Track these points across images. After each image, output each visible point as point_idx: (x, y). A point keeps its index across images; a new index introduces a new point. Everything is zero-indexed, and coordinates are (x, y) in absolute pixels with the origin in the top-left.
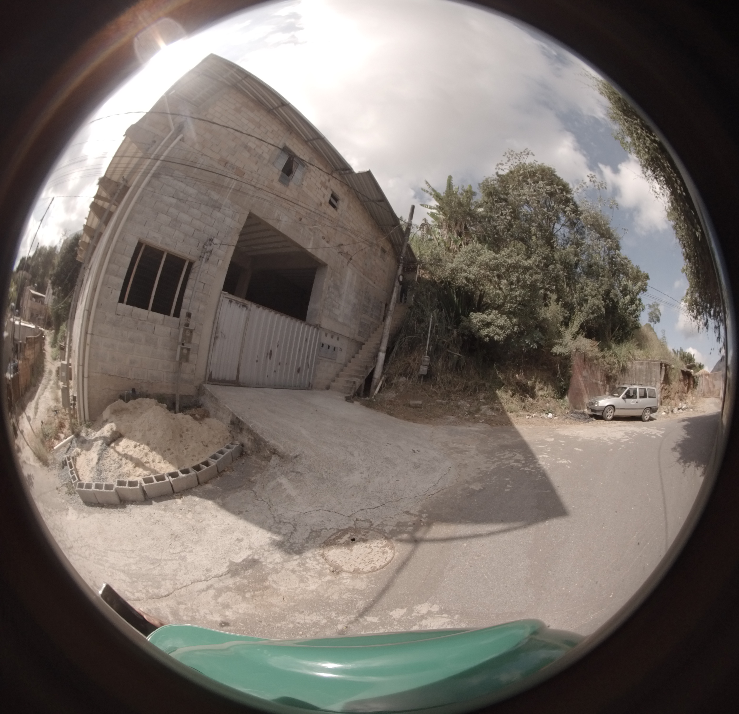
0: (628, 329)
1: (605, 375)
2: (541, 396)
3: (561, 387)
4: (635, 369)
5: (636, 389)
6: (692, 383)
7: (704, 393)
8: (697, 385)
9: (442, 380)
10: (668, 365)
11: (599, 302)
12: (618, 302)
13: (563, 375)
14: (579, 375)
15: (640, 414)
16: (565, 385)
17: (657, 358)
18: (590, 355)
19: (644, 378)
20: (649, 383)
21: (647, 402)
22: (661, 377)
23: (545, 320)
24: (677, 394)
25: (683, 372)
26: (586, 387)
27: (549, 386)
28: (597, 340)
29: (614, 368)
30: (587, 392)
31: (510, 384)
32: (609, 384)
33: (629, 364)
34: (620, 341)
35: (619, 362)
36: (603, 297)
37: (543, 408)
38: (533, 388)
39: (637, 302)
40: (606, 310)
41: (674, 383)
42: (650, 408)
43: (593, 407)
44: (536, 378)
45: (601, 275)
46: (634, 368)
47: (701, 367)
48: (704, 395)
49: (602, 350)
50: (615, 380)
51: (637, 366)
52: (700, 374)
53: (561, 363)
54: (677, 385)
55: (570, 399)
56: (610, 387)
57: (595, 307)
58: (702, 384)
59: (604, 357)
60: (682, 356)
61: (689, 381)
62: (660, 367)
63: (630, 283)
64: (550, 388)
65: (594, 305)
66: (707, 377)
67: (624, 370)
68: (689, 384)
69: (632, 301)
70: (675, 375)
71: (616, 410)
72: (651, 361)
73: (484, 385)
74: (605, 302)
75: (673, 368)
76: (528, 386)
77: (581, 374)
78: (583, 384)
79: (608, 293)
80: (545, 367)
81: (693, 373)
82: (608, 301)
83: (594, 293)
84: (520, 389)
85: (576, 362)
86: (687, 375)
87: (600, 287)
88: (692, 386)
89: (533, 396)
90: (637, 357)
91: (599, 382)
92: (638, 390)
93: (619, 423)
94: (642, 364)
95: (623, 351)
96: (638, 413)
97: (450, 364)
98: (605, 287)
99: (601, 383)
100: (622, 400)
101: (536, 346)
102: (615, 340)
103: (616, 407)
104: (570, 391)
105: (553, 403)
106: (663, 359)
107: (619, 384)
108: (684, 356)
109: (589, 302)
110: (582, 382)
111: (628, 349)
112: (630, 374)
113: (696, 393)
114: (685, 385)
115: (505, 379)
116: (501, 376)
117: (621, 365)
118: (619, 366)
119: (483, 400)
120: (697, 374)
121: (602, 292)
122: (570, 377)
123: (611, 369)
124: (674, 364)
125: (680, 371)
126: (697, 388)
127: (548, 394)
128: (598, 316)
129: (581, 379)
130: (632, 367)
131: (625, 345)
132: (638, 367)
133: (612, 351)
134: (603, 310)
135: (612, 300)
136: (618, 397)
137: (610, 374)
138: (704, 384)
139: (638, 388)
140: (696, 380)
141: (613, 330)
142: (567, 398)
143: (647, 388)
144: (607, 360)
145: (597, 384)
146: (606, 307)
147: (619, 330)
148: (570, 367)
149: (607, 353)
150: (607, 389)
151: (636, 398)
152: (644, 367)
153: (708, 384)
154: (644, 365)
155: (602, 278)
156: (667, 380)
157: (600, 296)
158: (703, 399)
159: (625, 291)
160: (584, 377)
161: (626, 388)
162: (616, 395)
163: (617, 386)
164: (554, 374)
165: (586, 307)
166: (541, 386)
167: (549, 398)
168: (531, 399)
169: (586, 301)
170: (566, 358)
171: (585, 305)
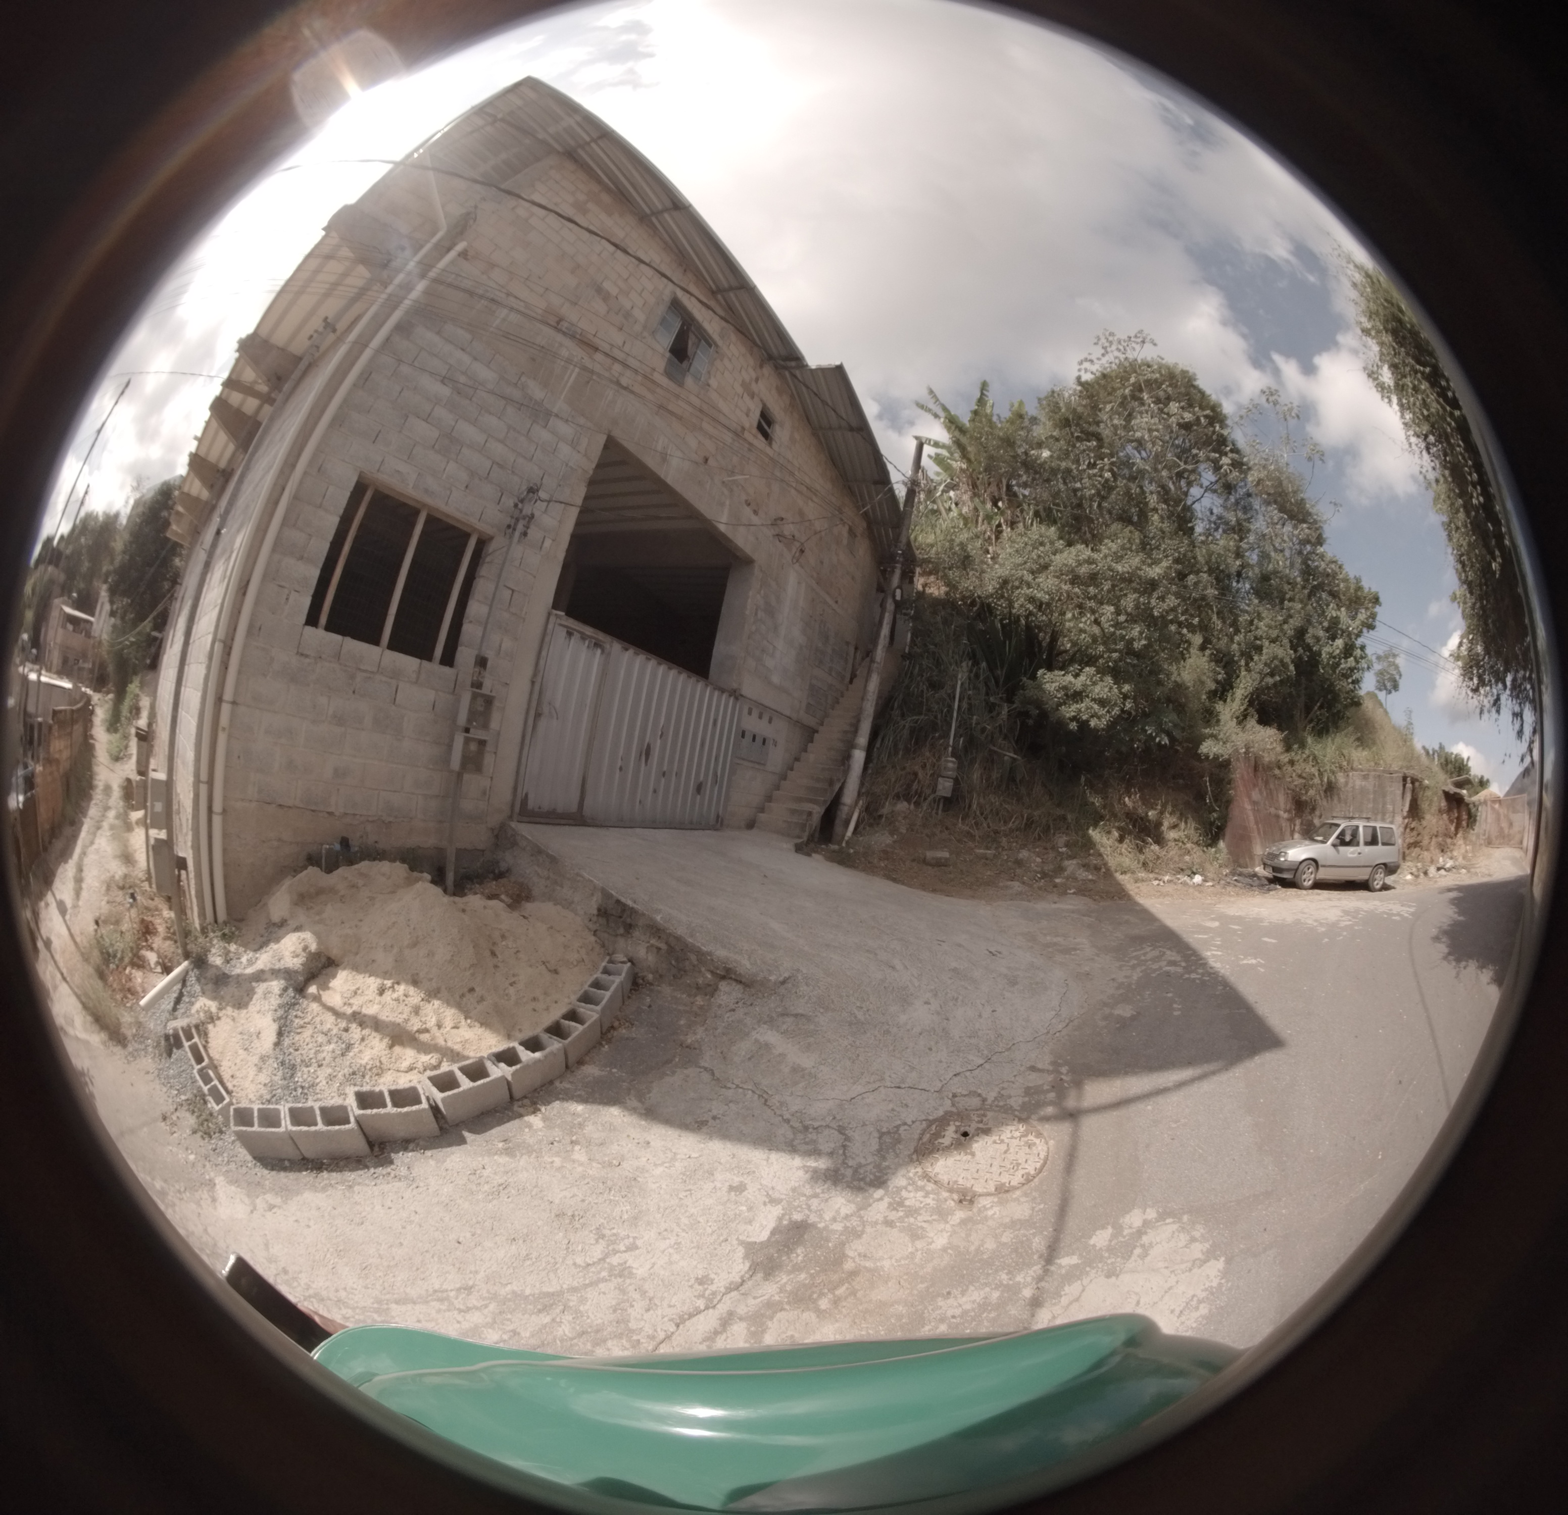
0: (1339, 707)
1: (1294, 798)
2: (1175, 840)
3: (1212, 824)
4: (1353, 787)
5: (1357, 827)
6: (1465, 817)
7: (1489, 838)
8: (1475, 821)
9: (980, 806)
10: (1417, 780)
11: (1284, 652)
12: (1320, 654)
13: (1216, 799)
14: (1246, 800)
15: (1366, 877)
16: (1218, 819)
17: (1395, 767)
18: (1267, 758)
19: (1371, 805)
20: (1379, 817)
21: (1380, 853)
22: (1403, 805)
23: (1179, 687)
24: (1434, 840)
25: (1448, 796)
26: (1257, 823)
27: (1190, 820)
28: (1280, 729)
29: (1312, 786)
30: (1259, 833)
31: (1114, 815)
32: (1301, 817)
33: (1341, 778)
34: (1322, 731)
35: (1321, 774)
36: (1291, 642)
37: (1180, 865)
38: (1159, 824)
39: (1358, 652)
40: (1296, 667)
41: (1428, 817)
42: (1385, 864)
43: (1275, 863)
44: (1164, 806)
45: (1288, 596)
46: (1350, 785)
47: (1483, 784)
48: (1489, 843)
49: (1288, 749)
50: (1313, 809)
51: (1356, 781)
52: (1482, 799)
53: (1211, 775)
54: (1434, 821)
55: (1228, 847)
56: (1302, 824)
57: (1276, 662)
58: (1486, 819)
59: (1292, 763)
60: (1443, 760)
61: (1459, 812)
62: (1401, 784)
63: (1343, 614)
64: (1192, 824)
65: (1275, 658)
66: (1497, 806)
67: (1330, 789)
68: (1459, 819)
69: (1348, 650)
70: (1431, 801)
71: (1321, 869)
72: (1384, 771)
73: (1064, 818)
74: (1296, 651)
75: (1428, 787)
76: (1149, 821)
77: (1249, 797)
78: (1252, 818)
79: (1301, 633)
80: (1181, 781)
81: (1467, 799)
82: (1300, 650)
83: (1274, 633)
84: (1134, 826)
85: (1240, 773)
86: (1454, 802)
87: (1285, 622)
88: (1464, 823)
89: (1159, 840)
90: (1356, 765)
91: (1281, 813)
92: (1361, 829)
93: (1325, 894)
94: (1365, 777)
95: (1328, 750)
96: (1360, 875)
97: (995, 775)
98: (1296, 622)
99: (1286, 815)
100: (1332, 849)
101: (1166, 741)
102: (1313, 728)
103: (1320, 863)
104: (1228, 831)
105: (1196, 855)
106: (1408, 768)
107: (1320, 817)
108: (1446, 760)
109: (1265, 651)
110: (1250, 813)
111: (1339, 748)
112: (1342, 796)
113: (1474, 838)
114: (1451, 821)
115: (1104, 807)
116: (1097, 801)
117: (1325, 780)
118: (1321, 780)
119: (1064, 849)
120: (1475, 798)
121: (1290, 633)
122: (1229, 802)
123: (1306, 787)
124: (1429, 778)
125: (1440, 793)
126: (1476, 828)
127: (1188, 837)
128: (1281, 681)
129: (1248, 806)
130: (1347, 783)
131: (1333, 740)
132: (1359, 783)
133: (1307, 752)
134: (1292, 667)
135: (1308, 648)
136: (1323, 842)
137: (1304, 798)
138: (1489, 820)
139: (1361, 824)
140: (1473, 810)
141: (1308, 709)
142: (1222, 844)
143: (1378, 825)
144: (1298, 768)
145: (1277, 817)
146: (1298, 662)
147: (1321, 707)
148: (1229, 783)
149: (1297, 756)
150: (1297, 828)
151: (1358, 844)
152: (1370, 785)
153: (1498, 819)
154: (1371, 779)
155: (1291, 604)
156: (1415, 811)
157: (1286, 641)
158: (1486, 850)
159: (1333, 630)
160: (1254, 803)
161: (1338, 825)
162: (1320, 838)
163: (1317, 822)
164: (1200, 796)
165: (1259, 662)
166: (1174, 820)
167: (1189, 846)
168: (1155, 847)
169: (1259, 649)
170: (1223, 766)
171: (1256, 658)
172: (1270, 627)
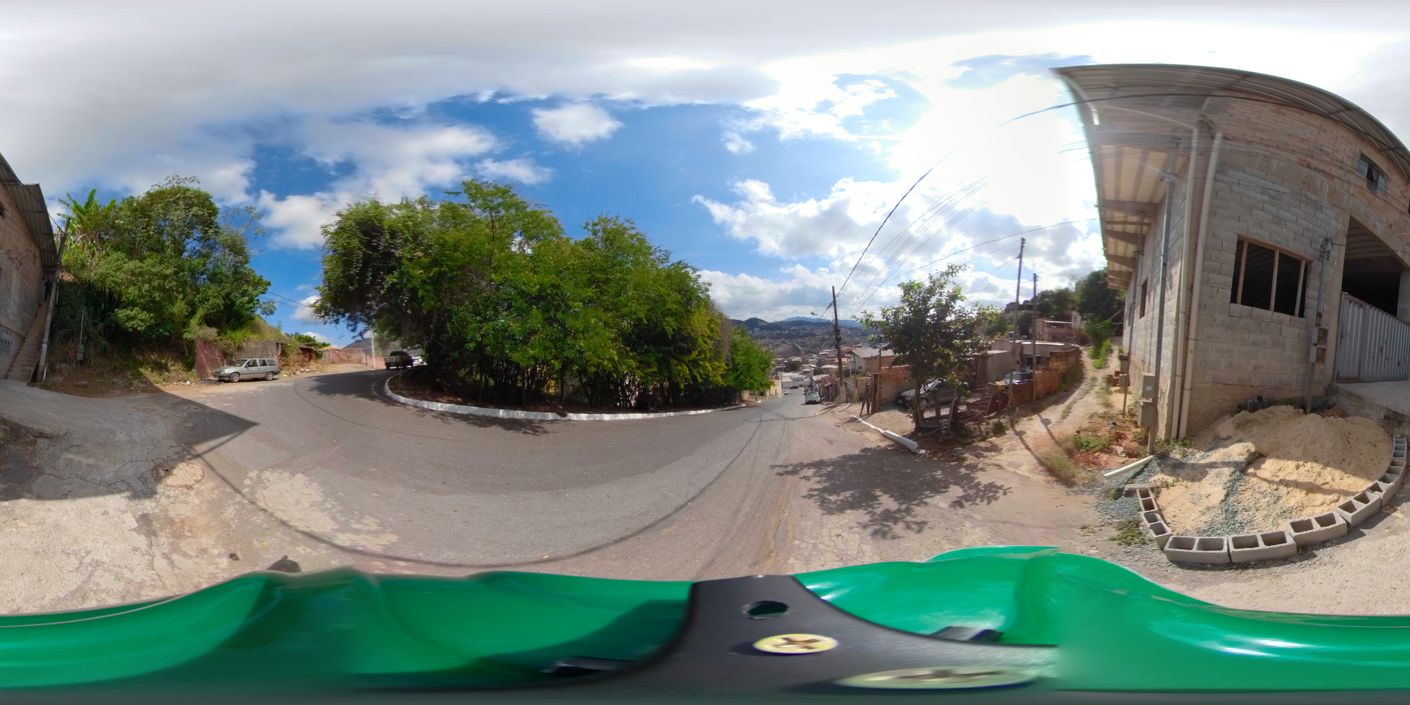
0: (245, 320)
1: (223, 352)
2: (174, 370)
3: (188, 363)
4: (251, 347)
5: (256, 360)
9: (94, 364)
10: (284, 344)
11: (220, 301)
12: (237, 302)
13: (190, 354)
14: (202, 354)
15: (264, 377)
16: (191, 361)
17: (272, 340)
18: (211, 339)
19: (260, 353)
20: (266, 357)
23: (172, 314)
25: (302, 348)
26: (208, 362)
27: (179, 362)
28: (216, 328)
29: (231, 348)
31: (148, 363)
32: (226, 359)
33: (244, 344)
34: (235, 328)
35: (235, 343)
36: (223, 298)
37: (178, 378)
38: (167, 364)
39: (255, 302)
40: (224, 306)
42: (272, 372)
43: (219, 375)
44: (168, 358)
46: (249, 346)
49: (220, 335)
50: (233, 356)
53: (187, 346)
55: (197, 371)
56: (227, 361)
57: (215, 305)
59: (221, 340)
61: (310, 354)
62: (276, 345)
63: (250, 288)
64: (180, 364)
65: (215, 303)
66: (336, 352)
67: (240, 348)
69: (250, 301)
70: (292, 351)
71: (240, 375)
72: (266, 342)
74: (225, 301)
75: (290, 346)
76: (163, 363)
79: (228, 295)
80: (175, 348)
81: (315, 350)
82: (227, 301)
83: (215, 294)
84: (157, 366)
85: (200, 345)
86: (307, 351)
87: (221, 290)
89: (168, 370)
90: (252, 340)
92: (258, 361)
94: (256, 344)
95: (238, 335)
96: (260, 376)
97: (100, 351)
98: (226, 290)
100: (245, 368)
101: (168, 334)
102: (232, 327)
103: (240, 373)
104: (196, 365)
105: (183, 374)
106: (279, 340)
108: (300, 338)
109: (210, 301)
110: (205, 359)
111: (243, 334)
112: (245, 351)
115: (144, 360)
116: (140, 358)
117: (237, 345)
118: (235, 345)
119: (131, 376)
120: (320, 350)
121: (223, 294)
122: (195, 355)
123: (228, 348)
124: (290, 343)
125: (298, 348)
127: (179, 368)
128: (217, 311)
129: (203, 356)
130: (247, 346)
131: (240, 331)
132: (253, 346)
133: (229, 336)
135: (231, 300)
136: (240, 366)
137: (228, 352)
139: (258, 359)
140: (319, 354)
141: (229, 321)
142: (194, 370)
143: (266, 360)
144: (224, 342)
145: (218, 359)
146: (225, 305)
147: (235, 320)
148: (195, 348)
149: (224, 337)
150: (225, 362)
151: (257, 366)
152: (259, 346)
153: (338, 356)
154: (259, 344)
155: (225, 284)
156: (284, 354)
157: (221, 298)
159: (244, 294)
160: (206, 355)
161: (245, 360)
162: (238, 365)
164: (182, 354)
165: (207, 305)
166: (172, 363)
167: (180, 372)
168: (166, 373)
169: (208, 300)
170: (192, 342)
171: (206, 303)
172: (214, 292)
